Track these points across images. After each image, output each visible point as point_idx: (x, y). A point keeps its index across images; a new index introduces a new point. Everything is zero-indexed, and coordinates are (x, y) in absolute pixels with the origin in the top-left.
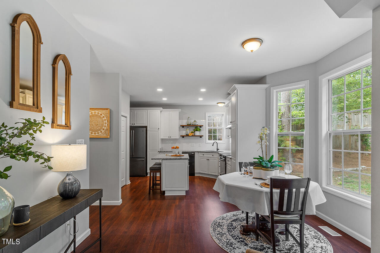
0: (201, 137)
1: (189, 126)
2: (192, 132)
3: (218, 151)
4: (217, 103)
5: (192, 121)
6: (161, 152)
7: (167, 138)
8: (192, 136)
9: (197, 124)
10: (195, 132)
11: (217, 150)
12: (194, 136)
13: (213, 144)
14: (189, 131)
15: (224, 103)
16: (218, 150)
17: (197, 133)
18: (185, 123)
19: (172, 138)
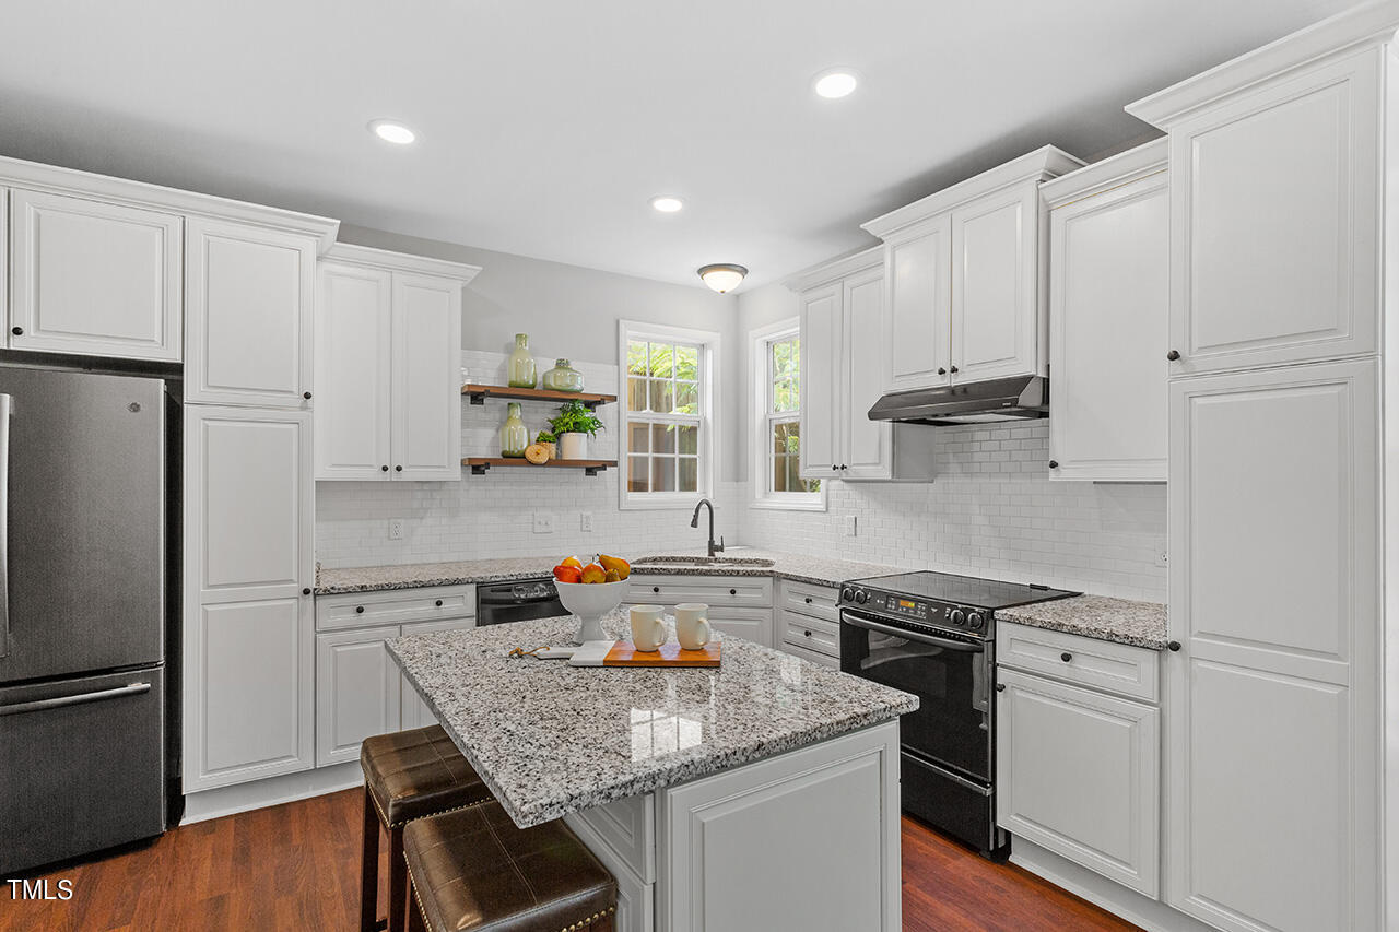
0: (592, 469)
1: (519, 393)
2: (542, 440)
3: (718, 554)
4: (703, 271)
5: (537, 368)
6: (328, 593)
7: (374, 474)
8: (549, 463)
9: (578, 387)
10: (558, 437)
11: (713, 548)
12: (558, 462)
13: (696, 517)
14: (522, 432)
15: (744, 271)
16: (721, 549)
17: (577, 446)
18: (487, 379)
19: (406, 475)
